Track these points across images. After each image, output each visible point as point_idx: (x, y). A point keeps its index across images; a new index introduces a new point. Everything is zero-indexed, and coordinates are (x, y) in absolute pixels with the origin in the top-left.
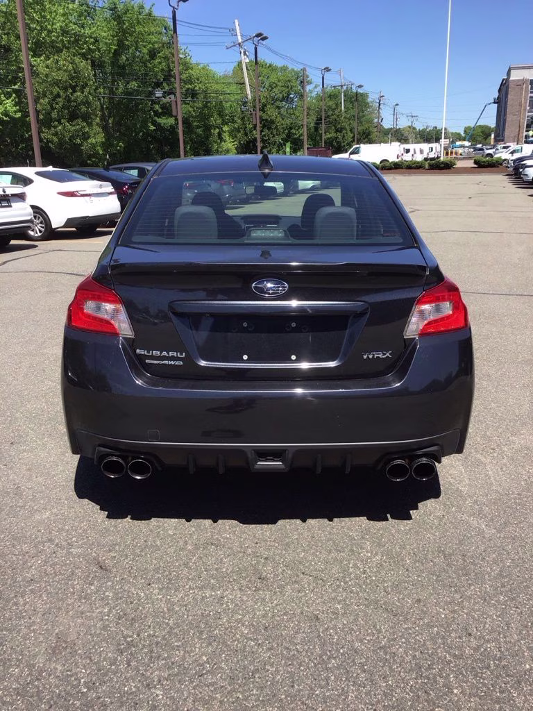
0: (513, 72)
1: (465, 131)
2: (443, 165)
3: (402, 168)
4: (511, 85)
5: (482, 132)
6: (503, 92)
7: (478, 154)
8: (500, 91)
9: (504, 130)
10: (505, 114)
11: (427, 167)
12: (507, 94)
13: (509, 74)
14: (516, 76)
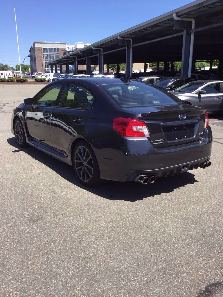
0: (36, 44)
1: (16, 67)
2: (22, 81)
3: (4, 81)
4: (36, 49)
5: (23, 67)
6: (32, 51)
7: (28, 76)
8: (30, 51)
9: (35, 67)
10: (35, 60)
11: (15, 81)
12: (34, 53)
13: (34, 45)
14: (37, 46)
